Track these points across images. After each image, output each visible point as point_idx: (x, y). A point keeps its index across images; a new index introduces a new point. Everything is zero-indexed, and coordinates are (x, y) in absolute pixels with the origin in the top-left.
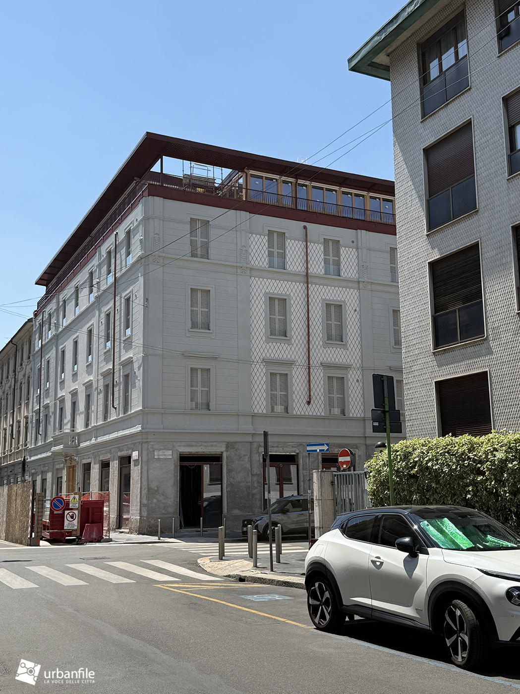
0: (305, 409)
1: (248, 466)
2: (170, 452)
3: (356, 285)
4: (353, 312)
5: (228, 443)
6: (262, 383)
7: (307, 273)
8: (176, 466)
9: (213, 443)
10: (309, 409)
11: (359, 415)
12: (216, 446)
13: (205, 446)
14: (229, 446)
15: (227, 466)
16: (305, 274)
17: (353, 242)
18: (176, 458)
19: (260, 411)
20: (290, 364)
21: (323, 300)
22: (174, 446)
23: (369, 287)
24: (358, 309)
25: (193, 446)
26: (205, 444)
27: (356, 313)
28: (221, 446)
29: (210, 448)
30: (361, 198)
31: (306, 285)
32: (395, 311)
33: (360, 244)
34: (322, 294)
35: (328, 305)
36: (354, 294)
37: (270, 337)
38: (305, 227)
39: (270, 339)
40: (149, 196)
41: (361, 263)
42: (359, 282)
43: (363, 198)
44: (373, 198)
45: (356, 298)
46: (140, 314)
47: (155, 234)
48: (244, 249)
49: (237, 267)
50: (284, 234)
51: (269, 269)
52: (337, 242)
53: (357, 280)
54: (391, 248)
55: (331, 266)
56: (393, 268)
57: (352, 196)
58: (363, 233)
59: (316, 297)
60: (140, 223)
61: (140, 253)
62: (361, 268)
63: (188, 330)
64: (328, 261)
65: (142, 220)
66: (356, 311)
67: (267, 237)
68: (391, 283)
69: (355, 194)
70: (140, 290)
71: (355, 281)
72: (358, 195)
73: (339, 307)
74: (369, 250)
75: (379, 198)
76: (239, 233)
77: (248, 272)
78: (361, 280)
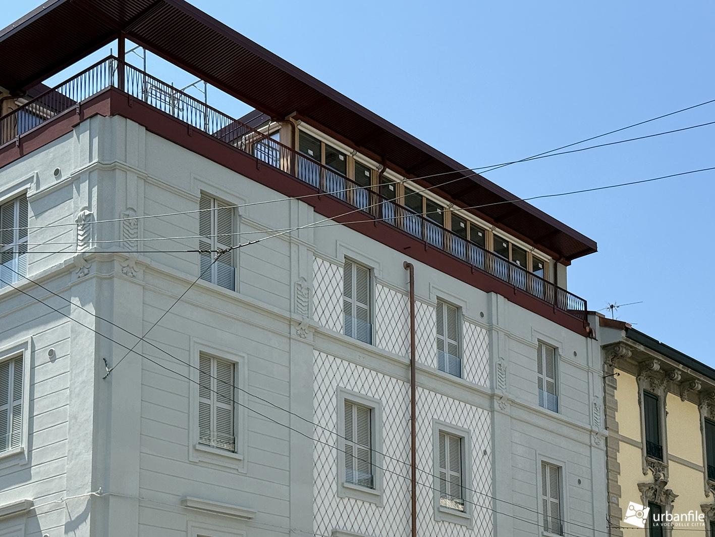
3: (486, 403)
4: (480, 455)
7: (413, 361)
16: (408, 362)
17: (482, 314)
21: (437, 422)
23: (508, 409)
24: (489, 451)
27: (486, 457)
30: (480, 234)
31: (408, 385)
32: (544, 464)
33: (494, 322)
34: (432, 409)
35: (443, 434)
36: (483, 419)
37: (346, 485)
38: (408, 266)
39: (344, 490)
40: (113, 114)
41: (496, 360)
42: (492, 397)
43: (484, 235)
44: (498, 240)
45: (486, 428)
46: (79, 395)
47: (127, 209)
48: (304, 284)
49: (290, 320)
50: (370, 270)
51: (348, 339)
52: (455, 310)
53: (489, 392)
54: (539, 340)
55: (447, 356)
56: (540, 380)
57: (466, 225)
58: (499, 301)
59: (423, 413)
60: (76, 179)
61: (79, 248)
62: (496, 368)
63: (194, 447)
64: (440, 344)
65: (90, 171)
66: (485, 453)
67: (341, 270)
68: (541, 409)
69: (472, 223)
70: (74, 339)
71: (485, 394)
72: (475, 228)
73: (459, 442)
74: (508, 335)
75: (507, 242)
76: (294, 248)
77: (310, 337)
78: (497, 392)
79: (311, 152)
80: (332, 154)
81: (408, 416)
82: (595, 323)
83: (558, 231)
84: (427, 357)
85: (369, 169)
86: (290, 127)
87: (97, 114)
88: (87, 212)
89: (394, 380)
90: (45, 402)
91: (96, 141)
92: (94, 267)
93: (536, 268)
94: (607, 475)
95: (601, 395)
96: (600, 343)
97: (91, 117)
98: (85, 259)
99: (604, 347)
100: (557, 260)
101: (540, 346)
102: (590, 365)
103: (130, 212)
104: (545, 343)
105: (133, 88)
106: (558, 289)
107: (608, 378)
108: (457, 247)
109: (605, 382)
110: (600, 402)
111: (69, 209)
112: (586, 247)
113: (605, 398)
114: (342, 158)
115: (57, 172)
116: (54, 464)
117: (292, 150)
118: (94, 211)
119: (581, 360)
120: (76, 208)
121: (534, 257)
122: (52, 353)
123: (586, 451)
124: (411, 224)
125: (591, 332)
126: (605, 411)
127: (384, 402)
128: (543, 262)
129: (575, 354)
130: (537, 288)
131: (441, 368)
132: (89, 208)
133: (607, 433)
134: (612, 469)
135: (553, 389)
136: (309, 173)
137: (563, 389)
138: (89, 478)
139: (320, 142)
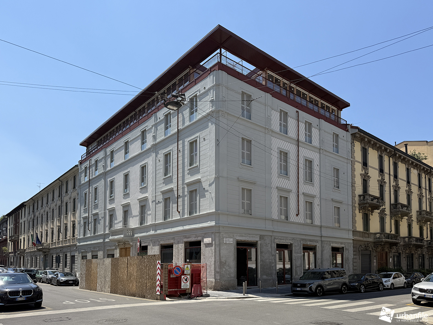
0: (295, 219)
1: (270, 250)
2: (232, 240)
3: (318, 151)
4: (316, 166)
5: (260, 235)
6: (276, 201)
7: (298, 139)
8: (235, 249)
9: (253, 235)
10: (297, 219)
11: (318, 224)
12: (255, 237)
13: (249, 237)
14: (262, 237)
15: (260, 249)
16: (297, 140)
17: (317, 125)
18: (235, 243)
19: (275, 218)
20: (289, 191)
21: (305, 157)
22: (233, 236)
23: (324, 153)
24: (319, 165)
25: (243, 236)
26: (249, 235)
27: (318, 167)
28: (257, 237)
29: (252, 238)
30: (317, 102)
31: (297, 146)
32: (334, 168)
33: (321, 128)
34: (303, 153)
35: (306, 160)
36: (317, 156)
37: (280, 174)
38: (297, 112)
39: (280, 176)
40: (219, 70)
41: (321, 139)
42: (320, 149)
43: (318, 102)
44: (322, 104)
45: (318, 158)
46: (211, 150)
47: (223, 97)
48: (269, 118)
49: (265, 128)
50: (287, 113)
51: (280, 133)
52: (310, 124)
53: (319, 148)
54: (333, 133)
55: (307, 137)
56: (333, 144)
57: (313, 100)
58: (322, 121)
59: (301, 154)
60: (209, 89)
61: (211, 109)
62: (321, 141)
63: (241, 163)
64: (306, 134)
65: (213, 86)
66: (318, 165)
67: (279, 113)
68: (333, 152)
69: (315, 99)
70: (210, 135)
71: (318, 148)
72: (316, 100)
73: (311, 162)
74: (325, 131)
75: (324, 104)
76: (266, 107)
77: (271, 132)
78: (321, 148)
79: (271, 80)
80: (277, 80)
81: (297, 155)
82: (349, 127)
83: (339, 100)
84: (302, 138)
85: (286, 84)
86: (265, 72)
87: (215, 70)
88: (213, 99)
89: (293, 145)
90: (203, 152)
91: (214, 78)
92: (215, 114)
93: (332, 112)
94: (352, 171)
95: (350, 148)
96: (351, 133)
97: (213, 71)
98: (212, 112)
99: (352, 134)
100: (338, 109)
101: (334, 134)
102: (348, 140)
103: (223, 98)
104: (335, 134)
105: (224, 62)
106: (338, 117)
107: (353, 143)
108: (310, 106)
109: (351, 145)
110: (350, 151)
111: (208, 98)
112: (347, 105)
113: (351, 149)
114: (279, 81)
115: (205, 88)
116: (206, 169)
117: (266, 78)
118: (214, 98)
119: (345, 138)
120: (210, 97)
121: (332, 109)
122: (204, 139)
123: (346, 164)
124: (298, 99)
125: (348, 129)
126: (351, 153)
127: (290, 151)
128: (334, 110)
129: (343, 136)
130: (333, 117)
131: (306, 141)
132: (213, 97)
133: (352, 159)
134: (353, 170)
135: (337, 147)
136: (270, 85)
137: (340, 147)
138: (214, 172)
139: (273, 76)
